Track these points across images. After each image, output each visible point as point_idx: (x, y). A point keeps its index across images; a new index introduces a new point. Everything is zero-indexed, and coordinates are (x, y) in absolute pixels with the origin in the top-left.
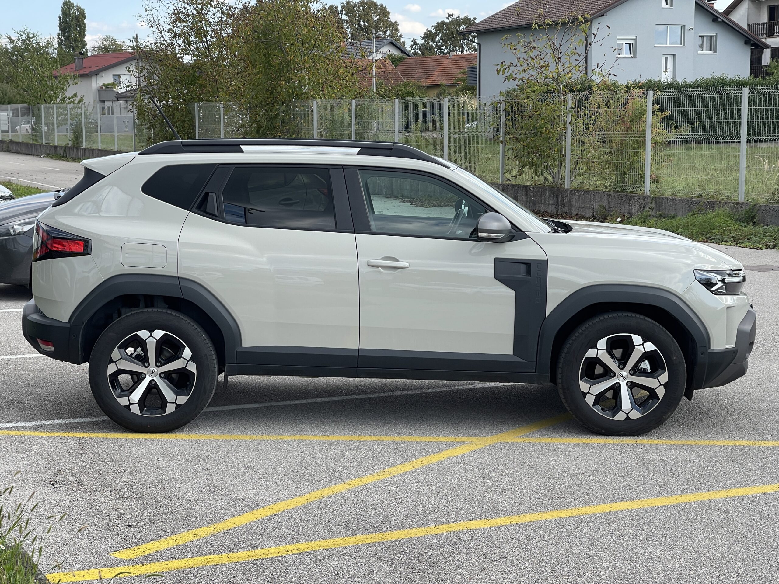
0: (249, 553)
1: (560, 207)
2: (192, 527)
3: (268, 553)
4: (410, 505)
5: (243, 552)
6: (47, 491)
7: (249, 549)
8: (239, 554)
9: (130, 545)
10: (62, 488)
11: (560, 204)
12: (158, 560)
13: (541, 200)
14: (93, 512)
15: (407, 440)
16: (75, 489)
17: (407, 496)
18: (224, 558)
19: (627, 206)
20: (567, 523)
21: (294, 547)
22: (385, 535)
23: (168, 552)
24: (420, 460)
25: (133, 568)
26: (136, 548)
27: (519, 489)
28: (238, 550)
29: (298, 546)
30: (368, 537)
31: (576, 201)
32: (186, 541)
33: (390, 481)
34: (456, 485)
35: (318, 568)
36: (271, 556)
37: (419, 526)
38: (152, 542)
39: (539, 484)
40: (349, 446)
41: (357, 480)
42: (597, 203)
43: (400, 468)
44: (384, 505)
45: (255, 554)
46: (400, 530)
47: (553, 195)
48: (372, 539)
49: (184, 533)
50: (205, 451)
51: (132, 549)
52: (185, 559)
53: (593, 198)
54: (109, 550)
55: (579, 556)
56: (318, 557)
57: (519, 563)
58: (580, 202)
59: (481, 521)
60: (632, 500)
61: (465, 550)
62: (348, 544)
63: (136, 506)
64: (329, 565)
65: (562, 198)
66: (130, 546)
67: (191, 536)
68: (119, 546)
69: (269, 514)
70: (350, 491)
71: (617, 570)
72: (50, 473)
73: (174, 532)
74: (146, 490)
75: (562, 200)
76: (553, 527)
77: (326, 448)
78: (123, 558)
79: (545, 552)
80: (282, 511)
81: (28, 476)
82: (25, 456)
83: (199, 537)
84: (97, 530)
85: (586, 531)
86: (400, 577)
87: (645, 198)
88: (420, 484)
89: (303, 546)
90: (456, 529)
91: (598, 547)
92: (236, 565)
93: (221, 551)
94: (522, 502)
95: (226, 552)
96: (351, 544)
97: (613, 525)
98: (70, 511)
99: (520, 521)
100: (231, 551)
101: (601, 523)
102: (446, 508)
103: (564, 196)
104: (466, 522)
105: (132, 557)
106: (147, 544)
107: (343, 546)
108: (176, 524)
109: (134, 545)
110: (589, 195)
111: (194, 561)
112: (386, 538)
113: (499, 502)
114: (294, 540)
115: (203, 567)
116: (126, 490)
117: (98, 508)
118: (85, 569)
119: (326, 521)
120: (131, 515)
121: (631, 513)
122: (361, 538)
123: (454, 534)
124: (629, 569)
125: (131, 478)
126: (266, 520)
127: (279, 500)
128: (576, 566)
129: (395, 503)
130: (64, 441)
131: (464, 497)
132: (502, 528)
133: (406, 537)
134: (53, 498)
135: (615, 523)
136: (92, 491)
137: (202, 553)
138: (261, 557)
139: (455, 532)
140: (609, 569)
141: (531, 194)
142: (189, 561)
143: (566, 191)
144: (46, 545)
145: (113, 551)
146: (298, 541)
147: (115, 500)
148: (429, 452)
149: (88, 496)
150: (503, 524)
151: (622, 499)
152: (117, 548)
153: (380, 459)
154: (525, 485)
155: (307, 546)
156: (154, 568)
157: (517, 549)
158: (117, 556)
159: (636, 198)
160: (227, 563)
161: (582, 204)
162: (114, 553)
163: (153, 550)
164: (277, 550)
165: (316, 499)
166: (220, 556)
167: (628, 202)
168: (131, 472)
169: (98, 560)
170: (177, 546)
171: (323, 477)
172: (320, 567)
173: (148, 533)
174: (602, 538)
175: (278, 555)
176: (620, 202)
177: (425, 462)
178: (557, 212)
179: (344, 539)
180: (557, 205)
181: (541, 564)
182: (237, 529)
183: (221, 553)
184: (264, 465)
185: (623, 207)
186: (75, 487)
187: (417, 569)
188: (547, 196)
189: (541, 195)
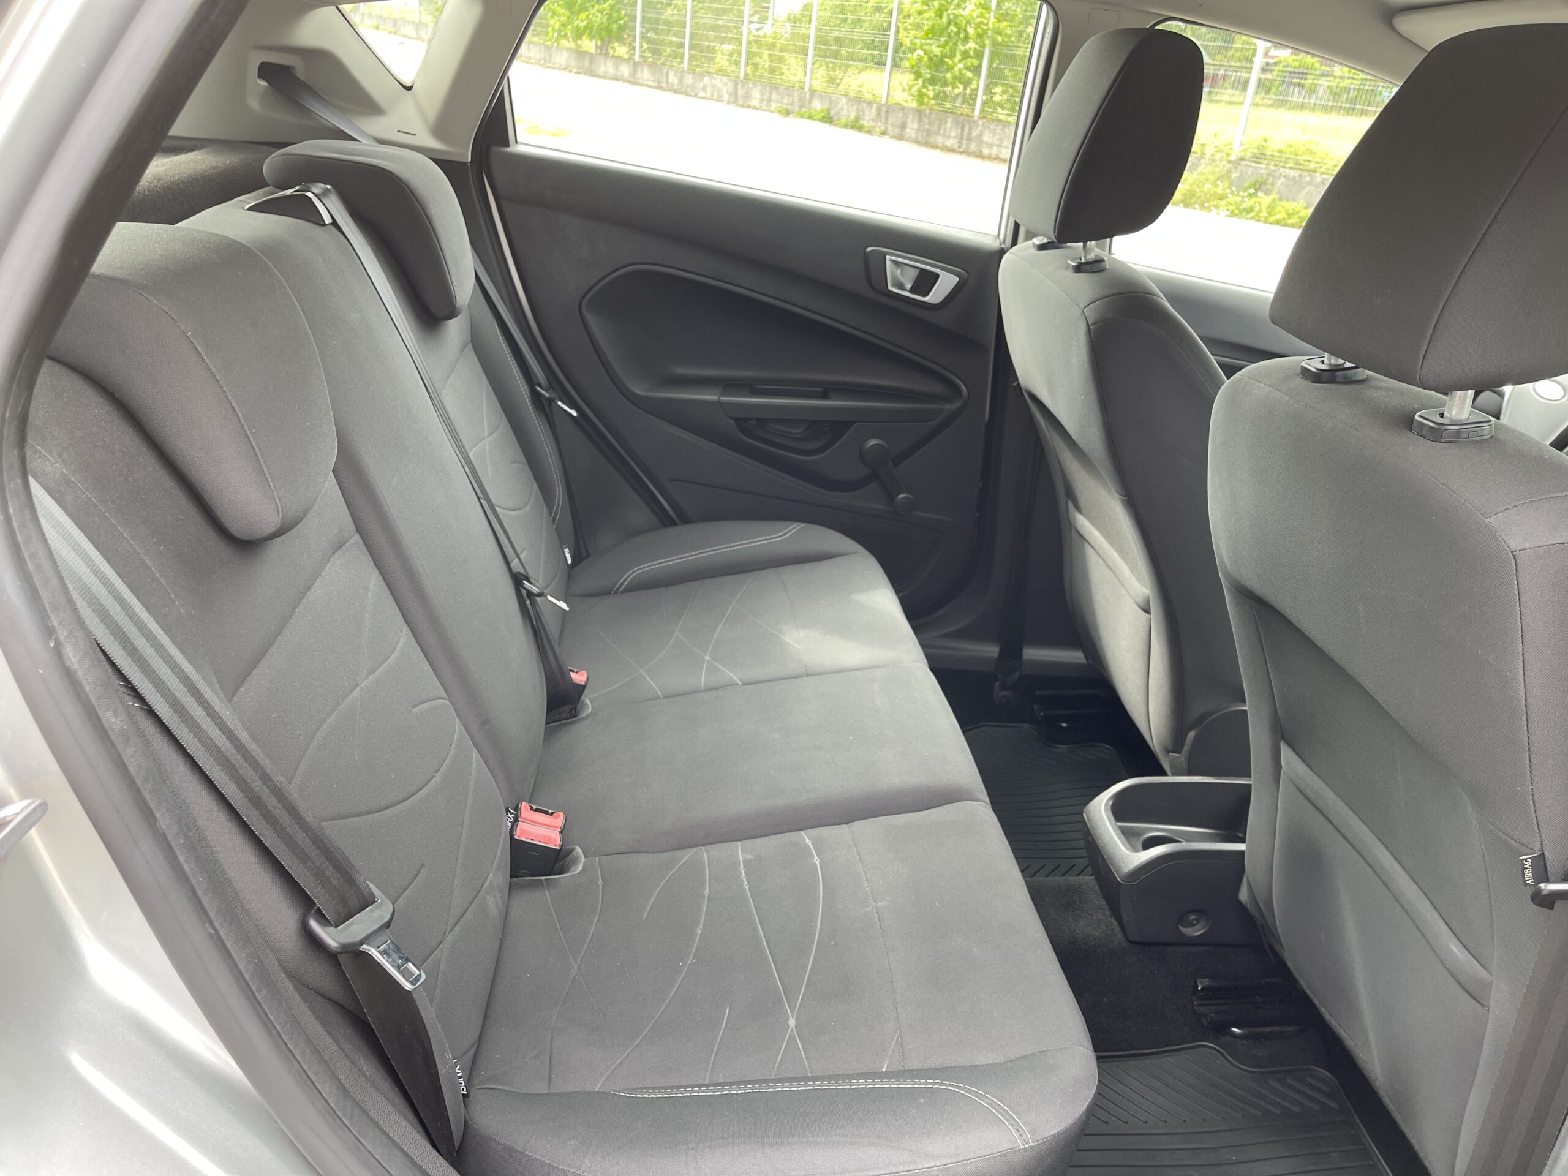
1: (965, 142)
11: (965, 138)
13: (939, 129)
31: (987, 137)
47: (958, 125)
58: (995, 138)
65: (970, 130)
75: (970, 133)
103: (973, 128)
143: (977, 121)
178: (960, 147)
180: (961, 139)
188: (949, 125)
189: (940, 125)
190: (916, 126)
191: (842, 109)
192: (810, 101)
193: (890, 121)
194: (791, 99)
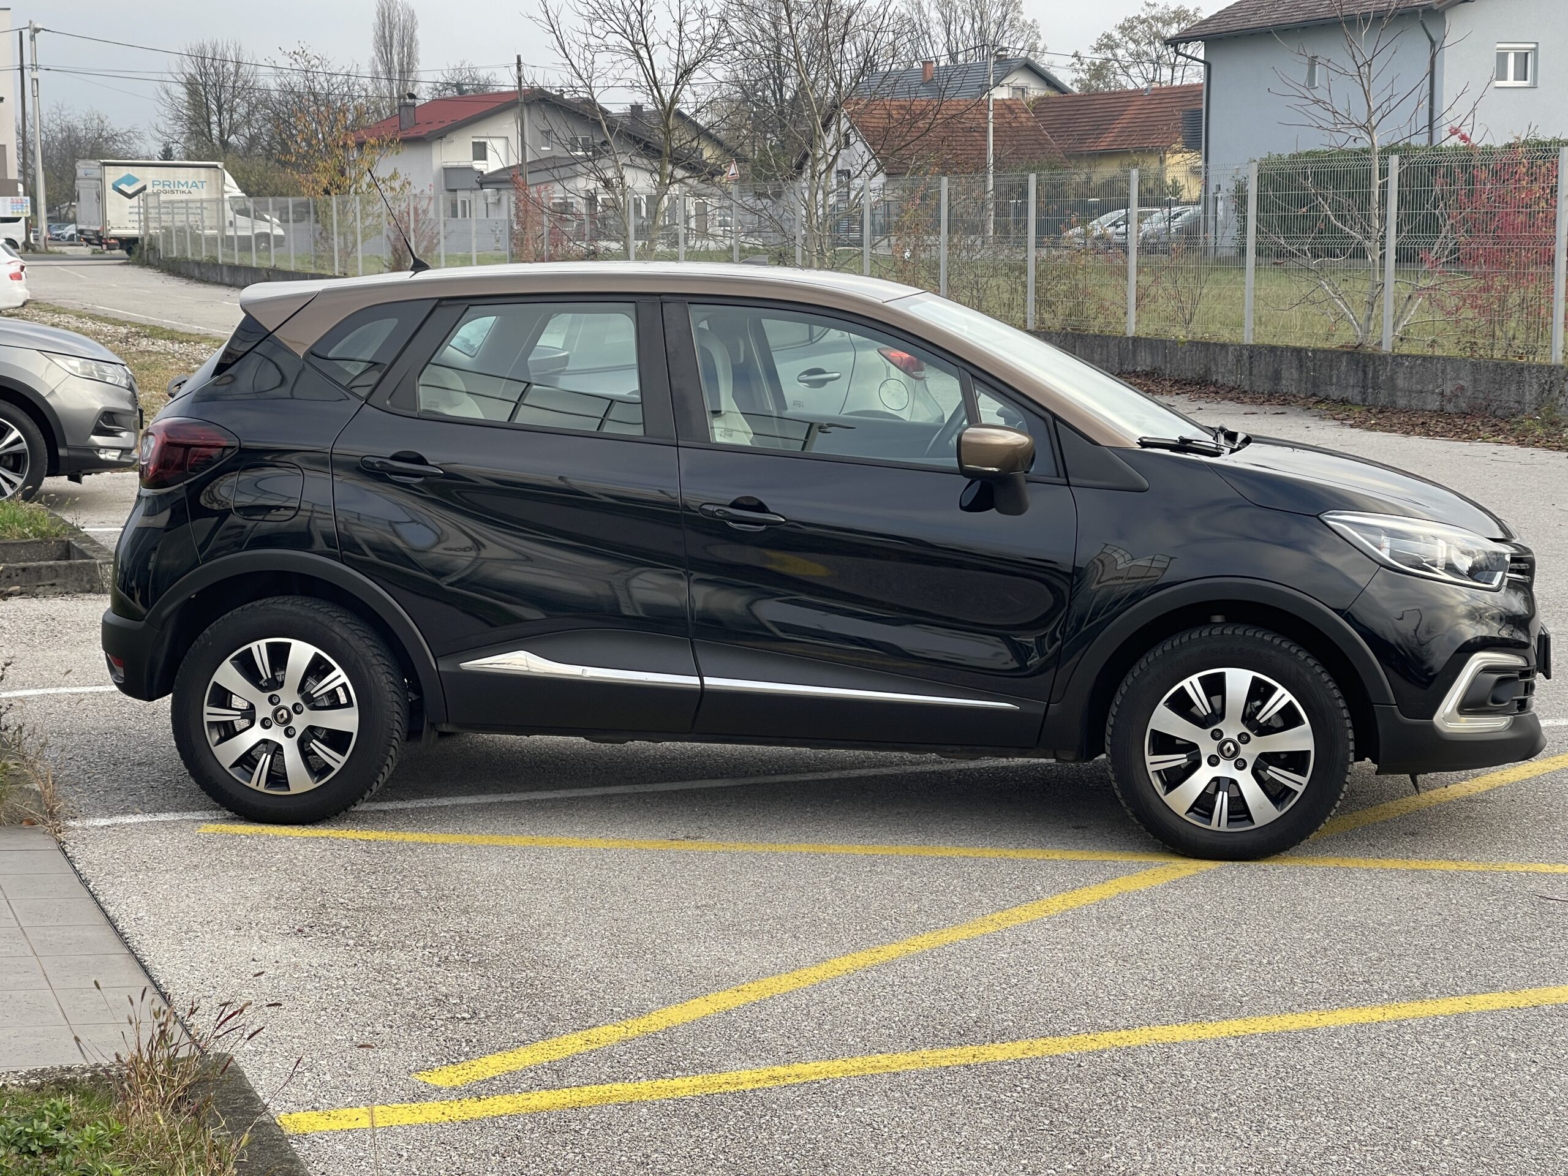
0: (697, 1080)
1: (1370, 390)
2: (582, 1021)
3: (735, 1081)
4: (1035, 990)
5: (684, 1079)
6: (296, 945)
7: (696, 1072)
8: (677, 1082)
9: (455, 1058)
10: (325, 941)
11: (1370, 385)
12: (509, 1090)
13: (1331, 377)
14: (385, 990)
15: (1033, 857)
16: (351, 942)
17: (1030, 971)
18: (645, 1088)
19: (1513, 387)
20: (1373, 1036)
21: (790, 1071)
22: (982, 1051)
23: (531, 1075)
24: (1060, 898)
25: (459, 1104)
26: (467, 1064)
27: (1269, 963)
28: (674, 1073)
29: (798, 1068)
30: (944, 1054)
31: (1405, 378)
32: (569, 1053)
33: (995, 940)
34: (1135, 951)
35: (838, 1116)
36: (741, 1087)
37: (1055, 1034)
38: (499, 1053)
39: (1313, 952)
40: (913, 866)
41: (926, 937)
42: (1449, 382)
43: (1017, 913)
44: (982, 989)
45: (708, 1083)
46: (1012, 1040)
47: (1357, 365)
48: (954, 1058)
49: (565, 1036)
50: (617, 873)
51: (460, 1066)
52: (565, 1090)
53: (1442, 372)
54: (412, 1068)
55: (1396, 1106)
56: (839, 1093)
57: (1265, 1116)
58: (1414, 380)
59: (1187, 1026)
60: (1514, 989)
61: (1151, 1086)
62: (903, 1068)
63: (471, 980)
64: (861, 1110)
65: (1376, 371)
66: (455, 1060)
67: (579, 1042)
68: (433, 1059)
69: (742, 1002)
70: (912, 959)
71: (1479, 1134)
72: (303, 911)
73: (546, 1034)
74: (493, 948)
75: (1375, 377)
76: (1341, 1042)
77: (865, 869)
78: (439, 1084)
79: (1322, 1095)
80: (768, 996)
81: (261, 915)
82: (257, 875)
83: (594, 1046)
84: (391, 1027)
85: (1414, 1052)
86: (1011, 1138)
87: (1552, 369)
88: (1059, 947)
89: (810, 1070)
90: (1133, 1043)
91: (1439, 1086)
92: (669, 1104)
93: (640, 1075)
94: (1277, 988)
95: (649, 1078)
96: (908, 1067)
97: (1474, 1042)
98: (338, 987)
99: (1271, 1029)
100: (660, 1075)
101: (1448, 1036)
102: (1111, 998)
103: (1380, 368)
104: (1153, 1028)
105: (457, 1082)
106: (489, 1057)
107: (893, 1071)
108: (551, 1018)
109: (463, 1059)
110: (1432, 364)
111: (582, 1094)
112: (982, 1056)
113: (1227, 988)
114: (791, 1056)
115: (600, 1106)
116: (453, 947)
117: (395, 981)
118: (361, 1106)
119: (860, 1020)
120: (461, 998)
121: (1513, 1015)
122: (930, 1055)
123: (1129, 1052)
124: (1508, 1134)
125: (465, 923)
126: (734, 1015)
127: (763, 973)
128: (1390, 1124)
129: (1004, 986)
130: (336, 847)
131: (1151, 975)
132: (1231, 1042)
133: (1025, 1056)
134: (306, 961)
135: (1477, 1037)
136: (386, 947)
137: (600, 1078)
138: (721, 1090)
139: (1129, 1048)
140: (1463, 1133)
141: (1310, 364)
142: (573, 1093)
143: (1384, 357)
144: (286, 1054)
145: (420, 1070)
146: (799, 1059)
147: (431, 966)
148: (1080, 881)
149: (377, 958)
150: (1234, 1034)
151: (1493, 988)
152: (430, 1063)
153: (977, 894)
154: (1284, 953)
155: (818, 1069)
156: (501, 1105)
157: (1264, 1086)
158: (428, 1080)
159: (1534, 371)
160: (650, 1100)
161: (1417, 383)
162: (421, 1073)
163: (501, 1070)
164: (755, 1075)
165: (839, 974)
166: (637, 1086)
167: (1517, 379)
168: (465, 911)
169: (388, 1087)
170: (550, 1062)
171: (856, 930)
172: (843, 1114)
173: (492, 1034)
174: (1449, 1067)
175: (756, 1086)
176: (1498, 378)
177: (1071, 903)
178: (1365, 400)
179: (895, 1057)
180: (1365, 387)
181: (1313, 1119)
182: (674, 1030)
183: (639, 1078)
184: (734, 904)
185: (1505, 390)
186: (353, 939)
187: (1047, 1122)
188: (1343, 368)
189: (1331, 367)
190: (1296, 375)
191: (1184, 359)
192: (1134, 351)
193: (1255, 371)
194: (1105, 352)
